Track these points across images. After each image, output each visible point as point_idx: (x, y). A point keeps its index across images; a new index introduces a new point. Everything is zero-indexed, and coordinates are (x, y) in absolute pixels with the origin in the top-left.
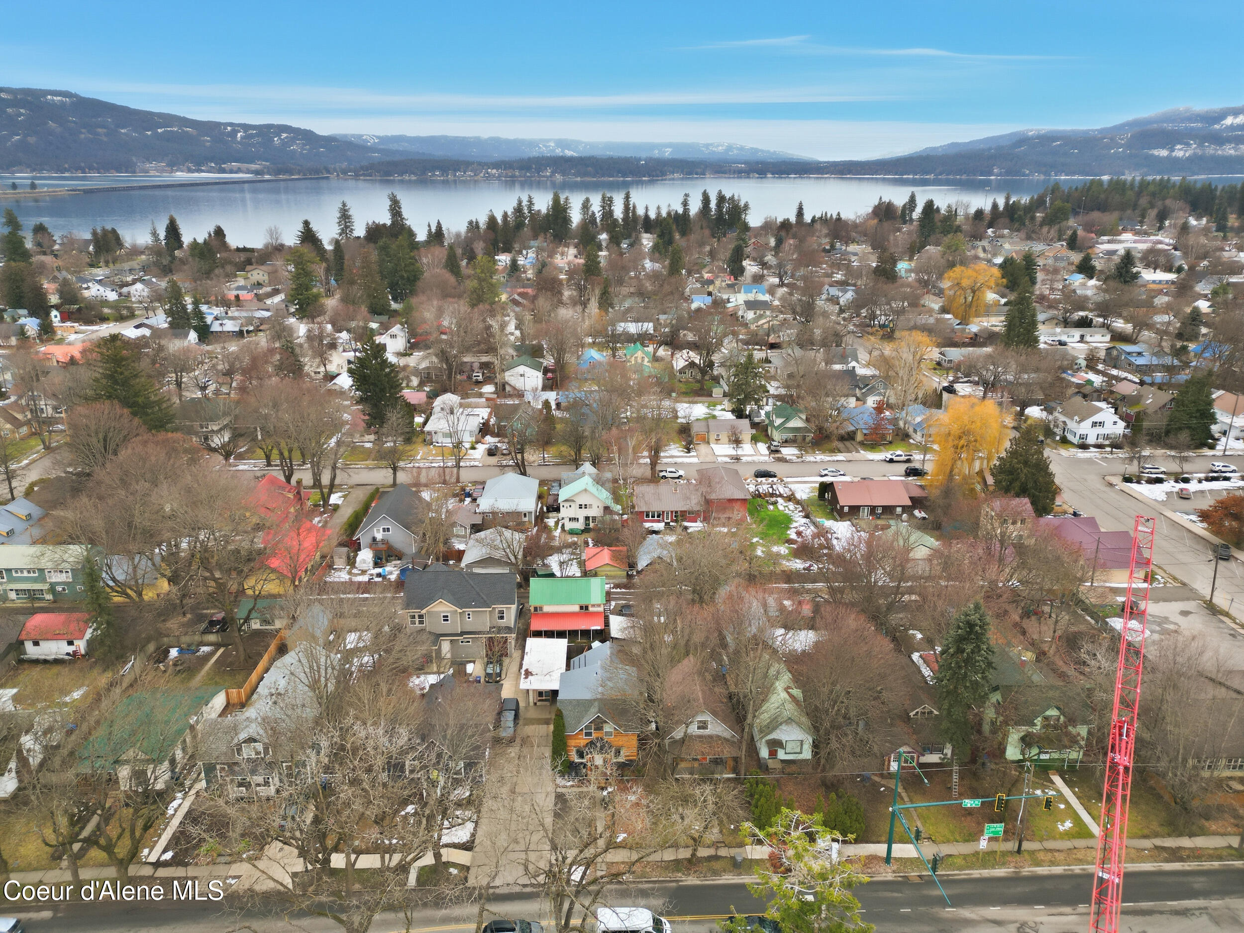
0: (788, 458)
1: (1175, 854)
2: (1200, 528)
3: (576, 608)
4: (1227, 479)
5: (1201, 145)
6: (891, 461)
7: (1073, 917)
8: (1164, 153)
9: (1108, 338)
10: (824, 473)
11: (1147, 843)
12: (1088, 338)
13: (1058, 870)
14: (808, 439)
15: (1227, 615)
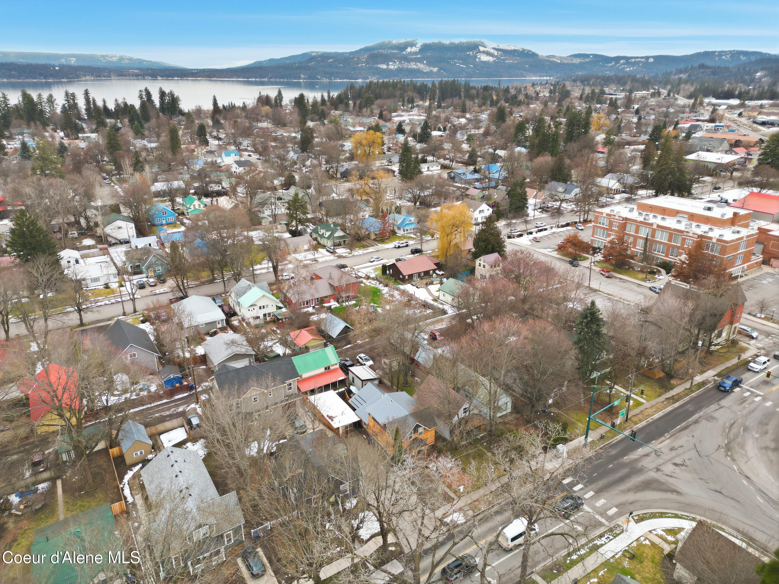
0: (344, 255)
1: (674, 399)
2: (555, 254)
3: (322, 370)
4: (546, 229)
5: (400, 63)
6: (399, 247)
7: (667, 441)
8: (384, 67)
9: (439, 167)
10: (372, 260)
11: (662, 398)
12: (431, 169)
13: (644, 423)
14: (346, 242)
15: (599, 291)
